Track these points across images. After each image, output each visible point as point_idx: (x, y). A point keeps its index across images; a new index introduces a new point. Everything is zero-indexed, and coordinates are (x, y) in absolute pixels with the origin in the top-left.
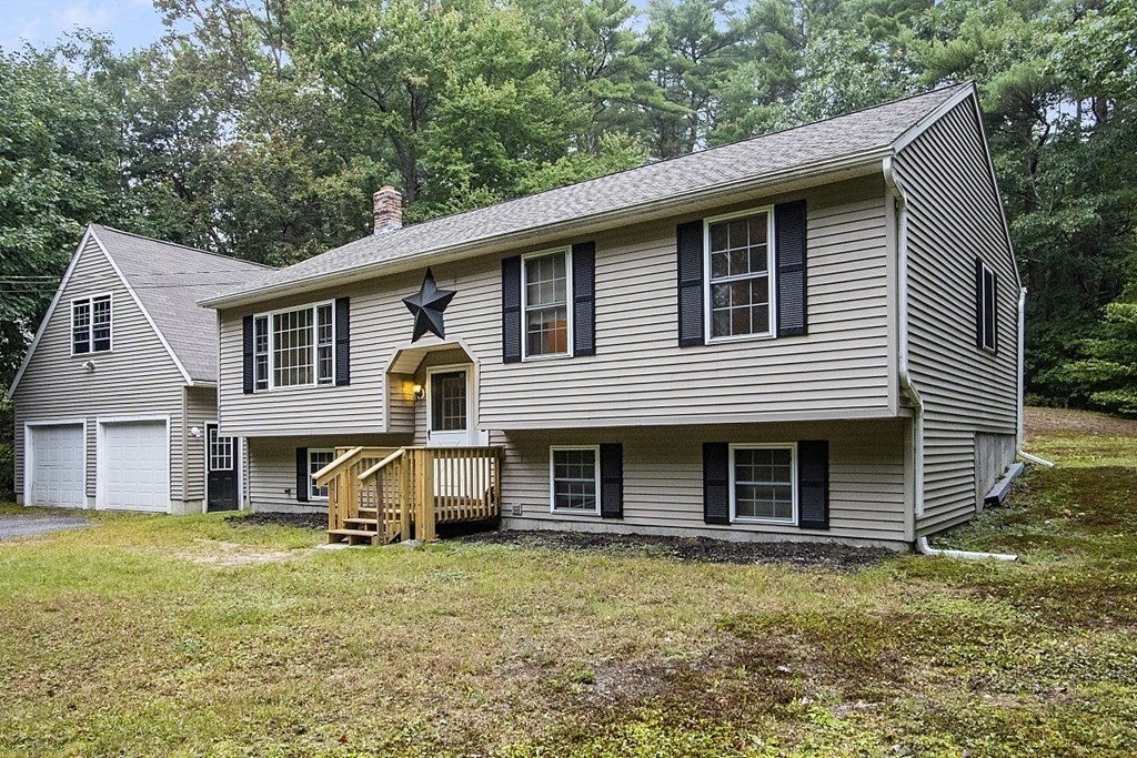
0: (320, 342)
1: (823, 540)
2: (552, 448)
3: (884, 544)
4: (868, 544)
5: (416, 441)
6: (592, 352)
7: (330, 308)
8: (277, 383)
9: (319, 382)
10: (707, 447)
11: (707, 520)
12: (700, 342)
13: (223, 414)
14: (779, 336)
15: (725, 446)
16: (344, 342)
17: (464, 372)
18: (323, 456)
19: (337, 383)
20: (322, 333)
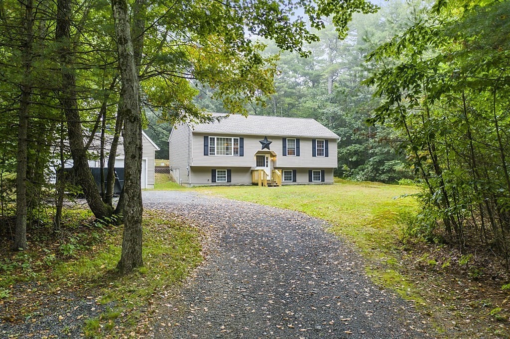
1: (324, 183)
2: (284, 171)
4: (328, 183)
6: (299, 156)
7: (238, 139)
8: (217, 154)
9: (234, 155)
10: (309, 171)
11: (309, 181)
12: (315, 156)
13: (194, 160)
14: (325, 156)
15: (312, 171)
16: (242, 147)
18: (221, 171)
19: (240, 156)
20: (234, 144)
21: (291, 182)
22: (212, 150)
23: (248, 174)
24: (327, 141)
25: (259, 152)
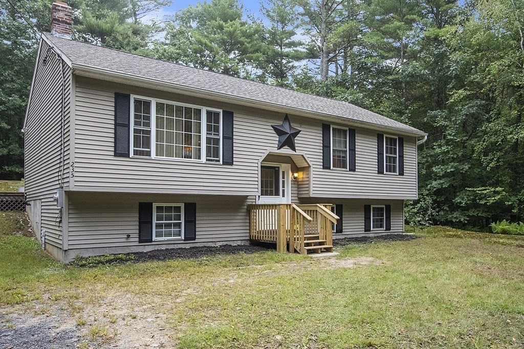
1: (389, 234)
3: (400, 233)
4: (397, 233)
8: (158, 154)
9: (207, 160)
10: (366, 206)
11: (365, 231)
12: (382, 173)
14: (399, 175)
15: (370, 206)
16: (229, 138)
17: (278, 168)
18: (169, 209)
19: (224, 163)
20: (209, 128)
22: (143, 140)
23: (241, 216)
24: (404, 139)
25: (270, 157)
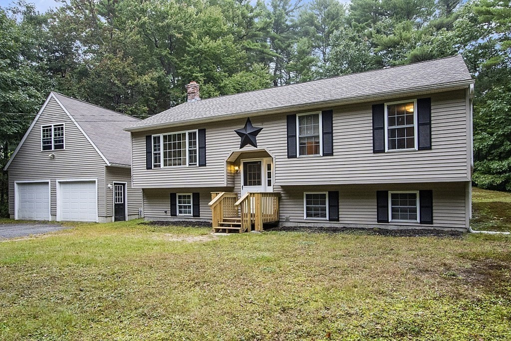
0: (189, 148)
1: (430, 228)
2: (305, 193)
3: (456, 229)
4: (450, 229)
5: (235, 190)
6: (332, 154)
7: (195, 133)
8: (165, 165)
9: (190, 165)
10: (378, 193)
11: (378, 221)
12: (383, 151)
13: (134, 178)
14: (419, 150)
15: (387, 192)
16: (203, 148)
17: (261, 162)
19: (200, 165)
20: (190, 144)
21: (324, 222)
22: (157, 160)
